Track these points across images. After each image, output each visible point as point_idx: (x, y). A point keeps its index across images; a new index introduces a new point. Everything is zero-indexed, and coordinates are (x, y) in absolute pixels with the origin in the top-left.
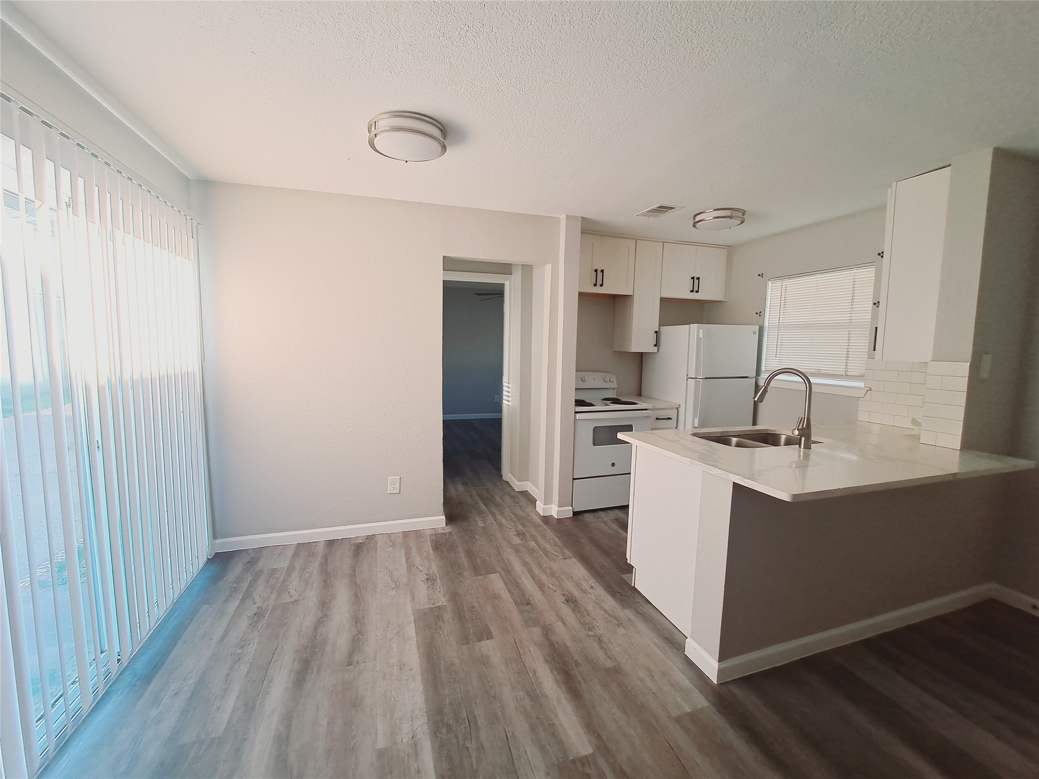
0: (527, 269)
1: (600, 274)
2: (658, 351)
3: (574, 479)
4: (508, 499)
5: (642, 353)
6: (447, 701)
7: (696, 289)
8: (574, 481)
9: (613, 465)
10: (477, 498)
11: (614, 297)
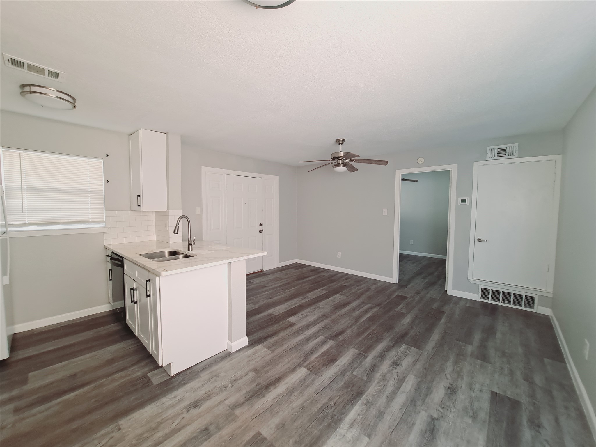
6: (321, 427)
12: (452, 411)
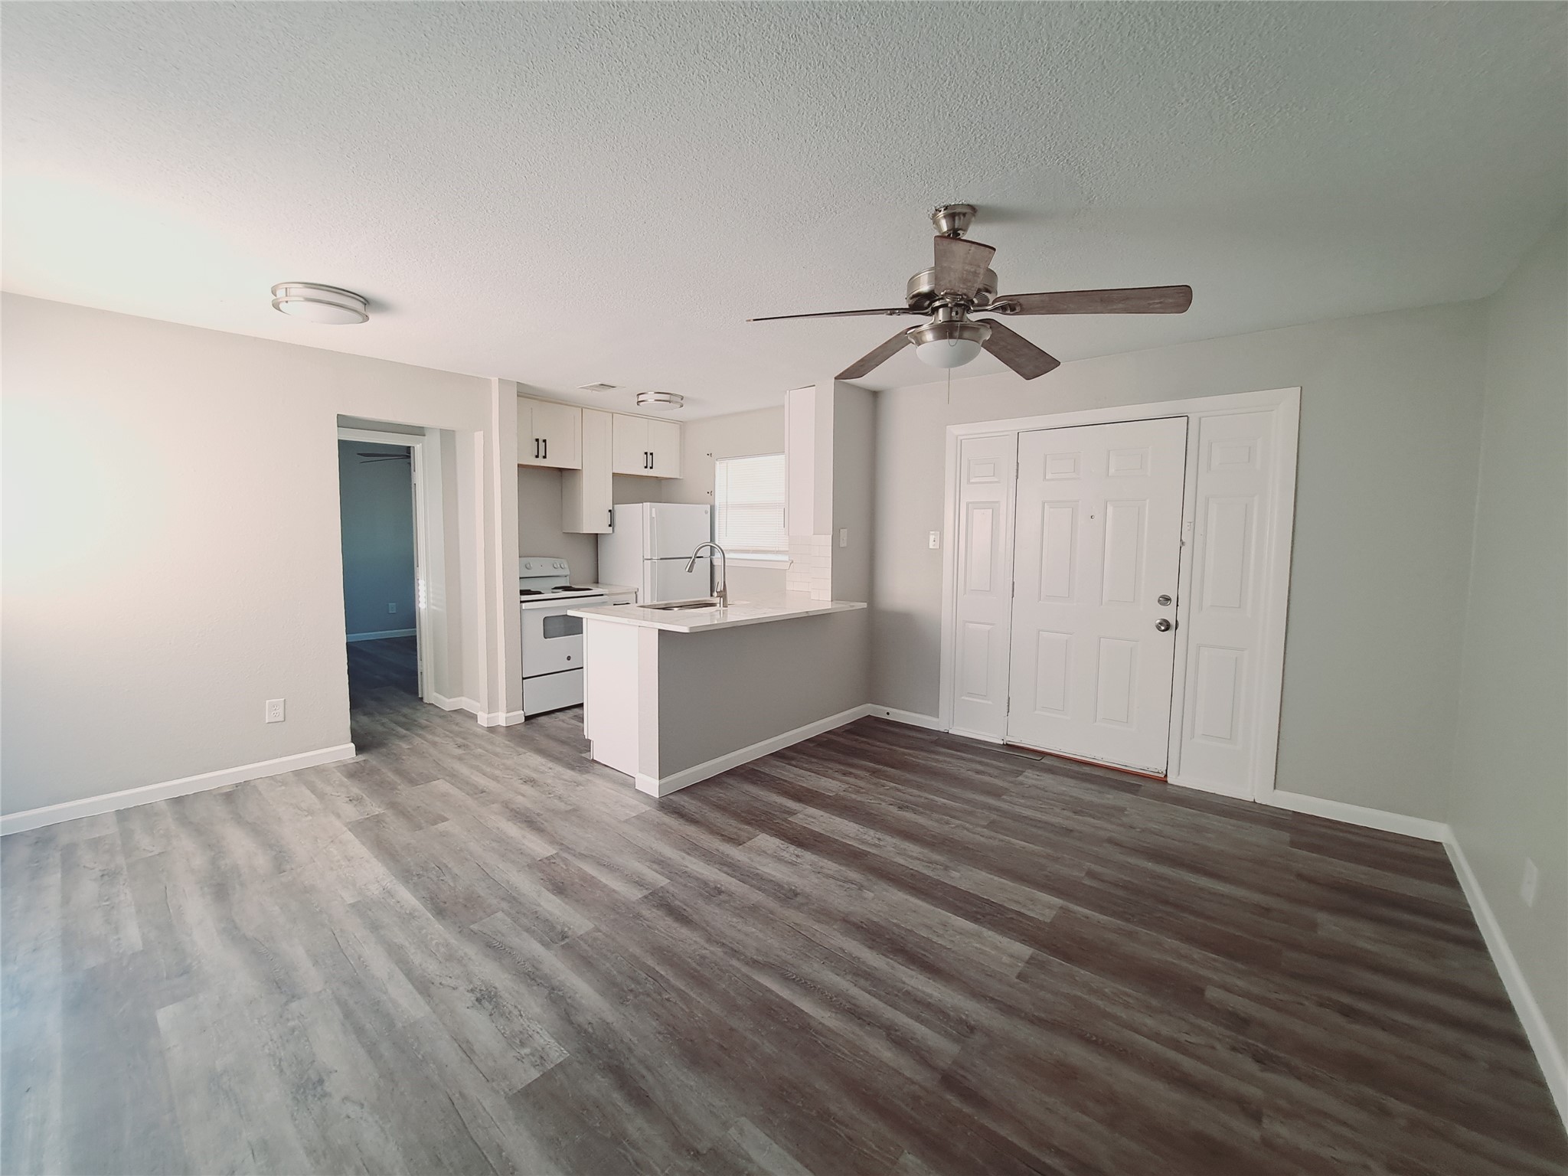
0: (448, 436)
1: (542, 444)
2: (613, 531)
3: (523, 679)
4: (438, 720)
5: (597, 534)
7: (650, 465)
8: (524, 681)
9: (569, 658)
10: (393, 725)
11: (561, 470)
12: (270, 1043)
